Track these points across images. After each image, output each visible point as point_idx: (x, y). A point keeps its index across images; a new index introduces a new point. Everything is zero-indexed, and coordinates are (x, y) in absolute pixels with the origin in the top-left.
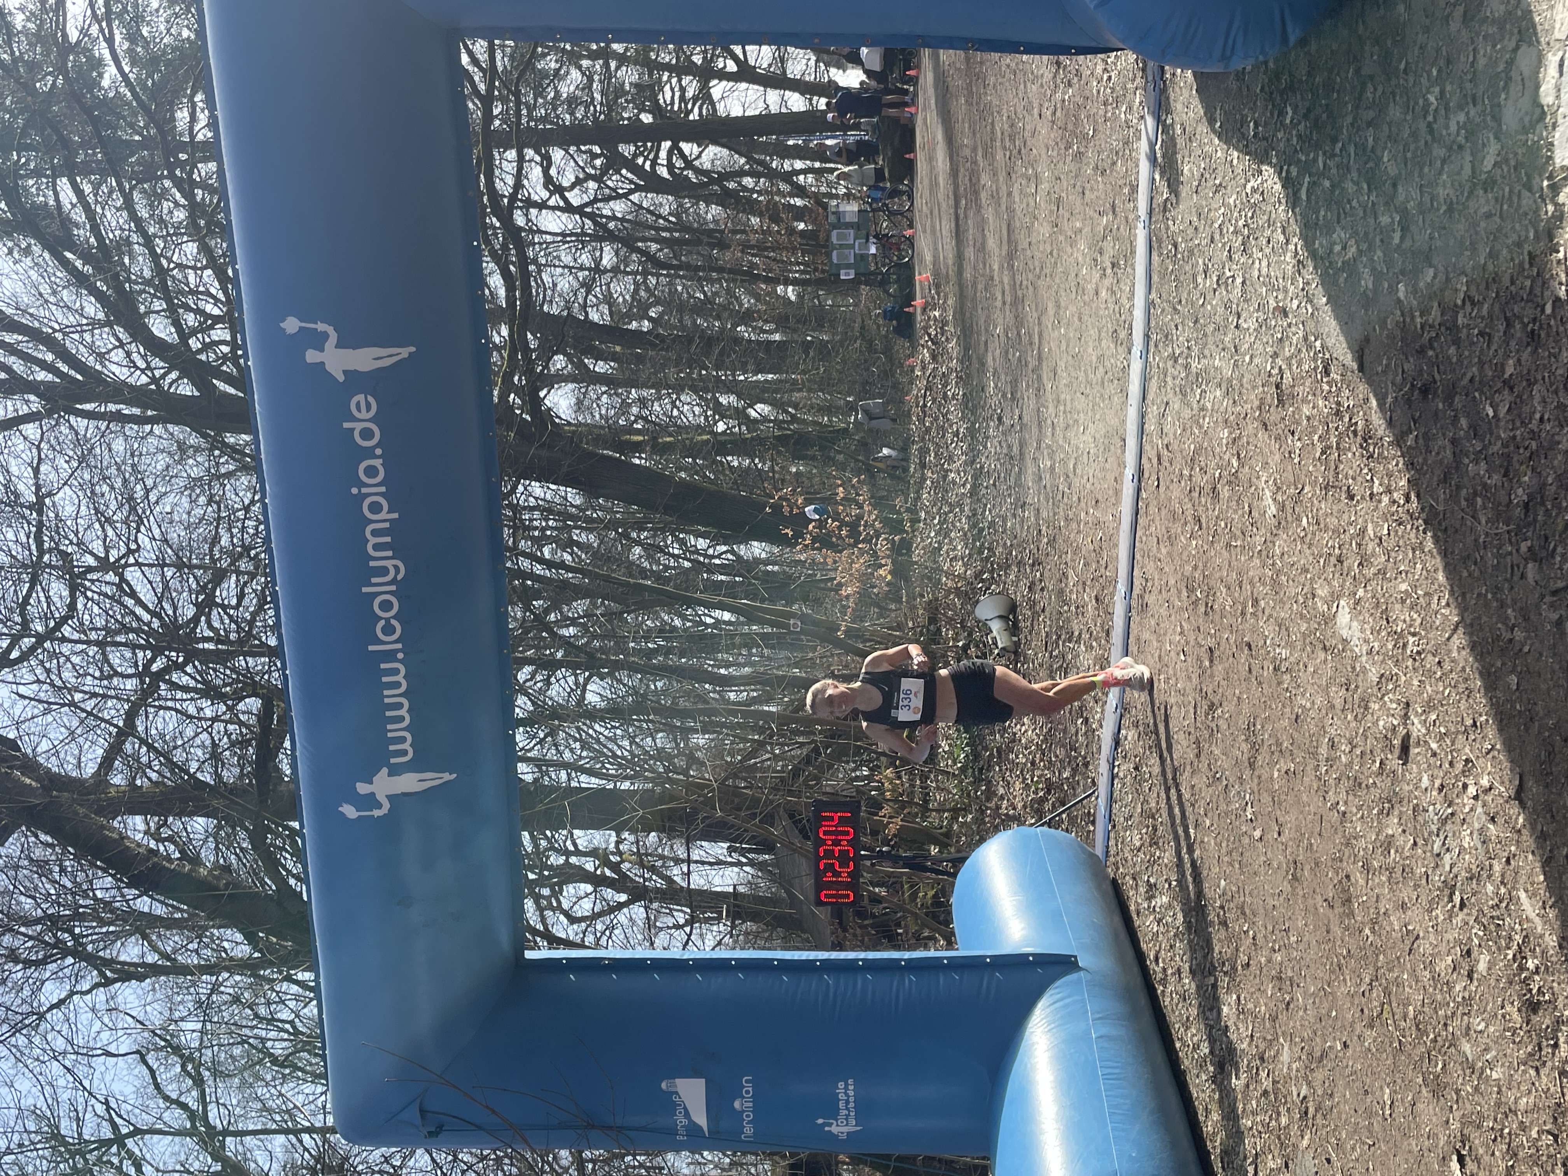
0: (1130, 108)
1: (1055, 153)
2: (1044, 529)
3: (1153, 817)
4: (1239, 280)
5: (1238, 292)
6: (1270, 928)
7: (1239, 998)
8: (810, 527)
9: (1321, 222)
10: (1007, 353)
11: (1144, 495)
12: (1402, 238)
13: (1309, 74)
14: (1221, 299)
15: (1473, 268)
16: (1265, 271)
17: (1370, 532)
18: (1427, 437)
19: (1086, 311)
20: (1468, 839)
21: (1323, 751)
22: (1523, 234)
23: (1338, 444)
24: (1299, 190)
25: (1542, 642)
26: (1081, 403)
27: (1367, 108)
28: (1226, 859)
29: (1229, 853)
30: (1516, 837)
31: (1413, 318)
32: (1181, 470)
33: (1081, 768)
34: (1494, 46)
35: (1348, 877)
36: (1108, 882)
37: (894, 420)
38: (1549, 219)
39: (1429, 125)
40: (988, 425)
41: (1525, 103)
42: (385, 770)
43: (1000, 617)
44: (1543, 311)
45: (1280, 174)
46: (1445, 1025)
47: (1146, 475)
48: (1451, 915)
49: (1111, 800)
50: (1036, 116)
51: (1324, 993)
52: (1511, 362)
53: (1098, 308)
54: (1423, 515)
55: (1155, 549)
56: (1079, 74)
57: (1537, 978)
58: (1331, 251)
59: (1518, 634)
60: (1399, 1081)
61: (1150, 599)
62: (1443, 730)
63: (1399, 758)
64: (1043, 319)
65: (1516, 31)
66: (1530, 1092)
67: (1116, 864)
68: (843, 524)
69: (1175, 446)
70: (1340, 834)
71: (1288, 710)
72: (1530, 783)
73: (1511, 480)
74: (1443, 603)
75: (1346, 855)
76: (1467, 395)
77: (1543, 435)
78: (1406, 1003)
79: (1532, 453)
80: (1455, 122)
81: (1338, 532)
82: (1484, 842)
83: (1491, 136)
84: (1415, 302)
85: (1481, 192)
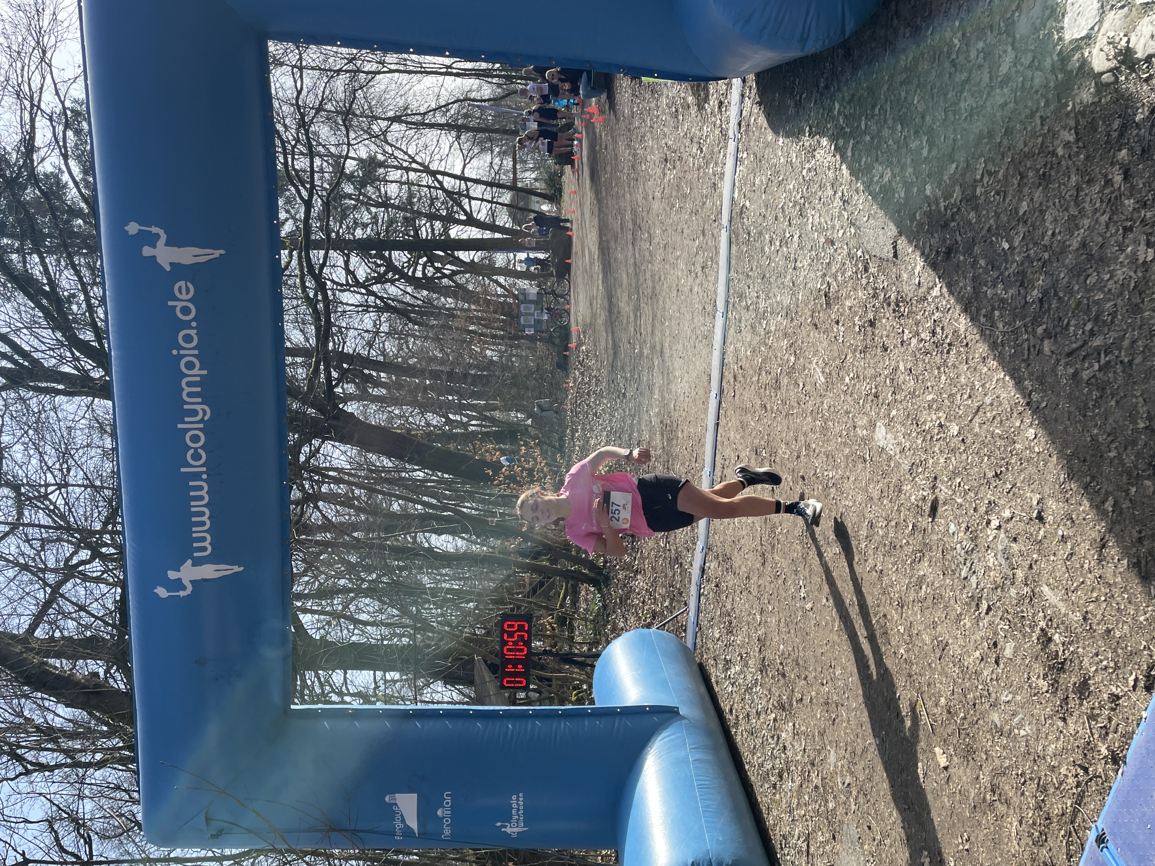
3: (729, 615)
5: (795, 245)
6: (819, 669)
7: (794, 725)
11: (723, 405)
12: (929, 151)
14: (783, 255)
15: (990, 150)
16: (817, 221)
18: (950, 285)
19: (683, 305)
20: (992, 560)
21: (864, 531)
24: (845, 152)
27: (901, 73)
28: (784, 630)
29: (787, 625)
31: (938, 205)
32: (751, 379)
33: (677, 597)
35: (885, 616)
36: (696, 665)
39: (953, 62)
41: (1036, 12)
46: (974, 704)
48: (978, 620)
49: (698, 610)
52: (1024, 203)
53: (692, 299)
55: (731, 438)
62: (967, 488)
63: (929, 517)
67: (701, 652)
69: (747, 365)
70: (878, 587)
72: (1050, 503)
73: (1026, 288)
74: (965, 397)
75: (883, 601)
76: (985, 241)
77: (1055, 244)
78: (937, 696)
79: (1045, 262)
80: (974, 51)
81: (874, 377)
82: (1008, 558)
83: (1007, 48)
84: (940, 193)
85: (998, 91)
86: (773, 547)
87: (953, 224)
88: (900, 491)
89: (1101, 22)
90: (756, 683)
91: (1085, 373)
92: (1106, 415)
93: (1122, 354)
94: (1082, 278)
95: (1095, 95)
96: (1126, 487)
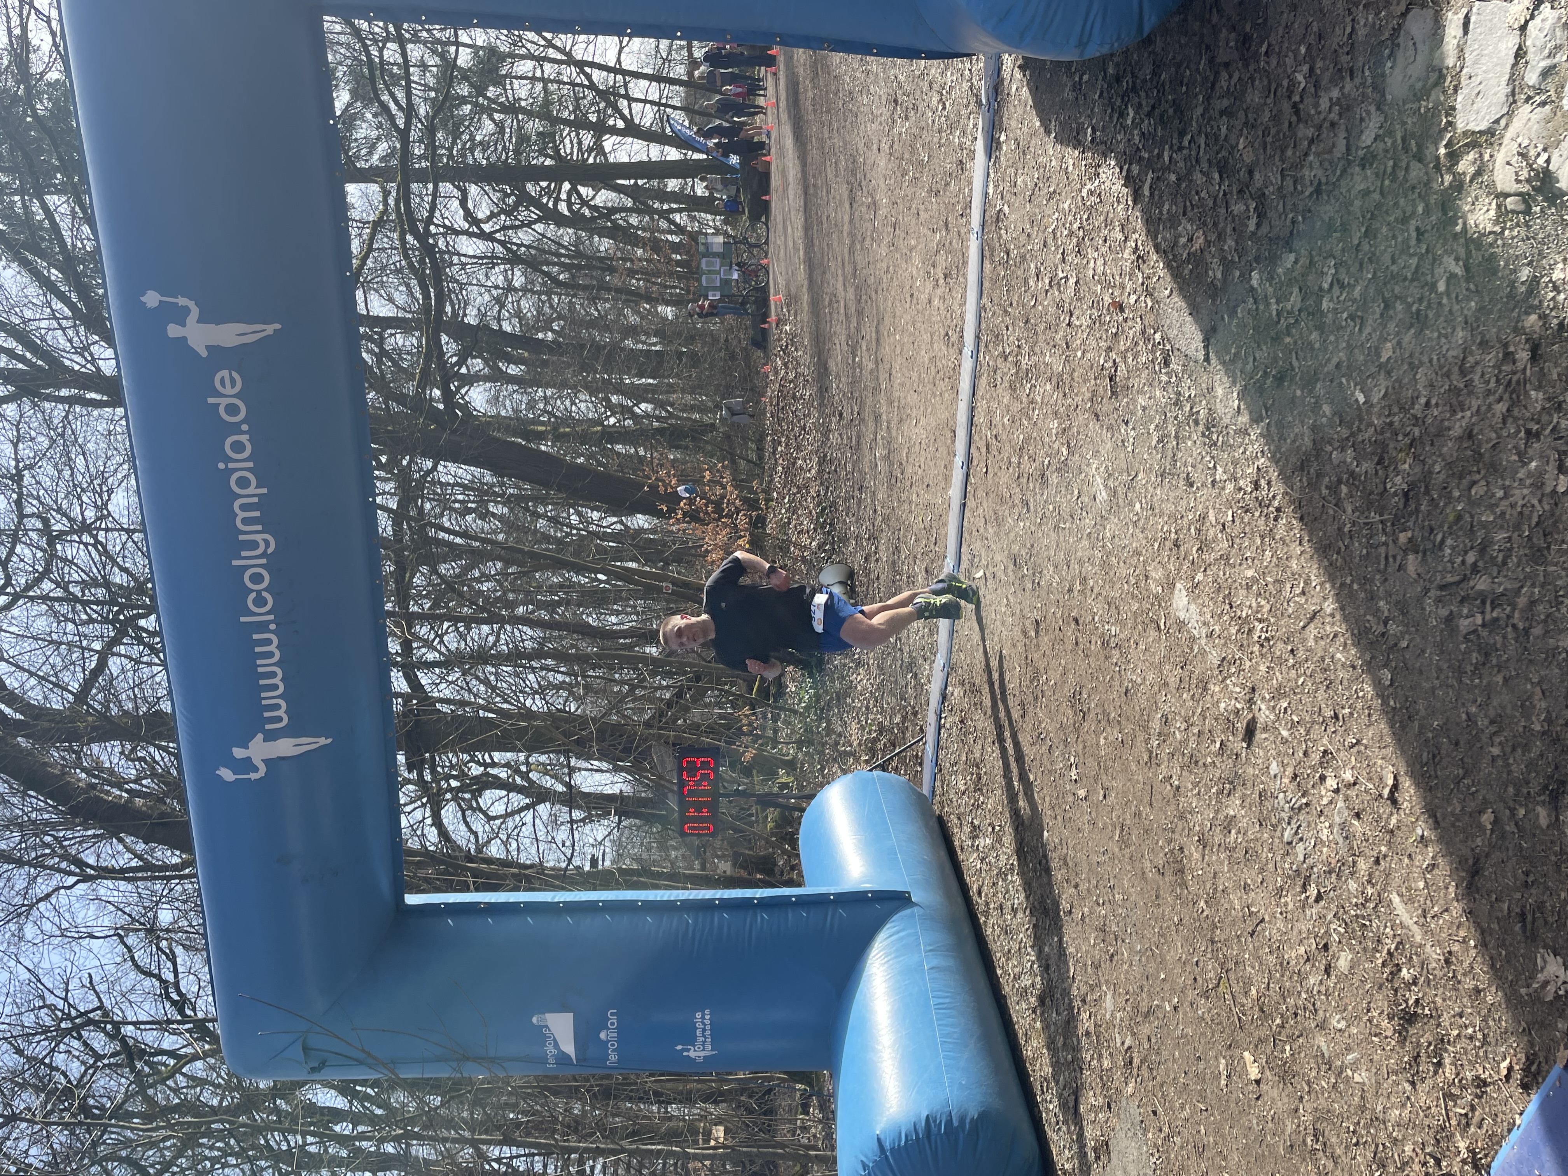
0: (964, 132)
1: (892, 181)
2: (879, 509)
4: (1072, 281)
5: (1070, 292)
7: (1060, 942)
8: (682, 504)
9: (1165, 216)
11: (972, 480)
12: (1258, 225)
13: (1154, 73)
14: (1054, 300)
15: (1343, 250)
16: (1100, 269)
17: (1212, 517)
18: (1280, 425)
19: (919, 318)
20: (1325, 831)
21: (1156, 725)
22: (1409, 209)
23: (1177, 433)
24: (1140, 187)
25: (1424, 638)
26: (914, 400)
27: (1221, 97)
28: (1049, 813)
29: (1052, 808)
30: (1387, 837)
31: (1268, 305)
32: (1009, 458)
33: (911, 716)
34: (1377, 14)
35: (1181, 849)
36: (934, 819)
37: (752, 416)
38: (1446, 189)
39: (1295, 106)
40: (831, 421)
41: (1417, 69)
43: (840, 581)
45: (1120, 173)
46: (1295, 1015)
47: (975, 463)
48: (1304, 905)
49: (938, 747)
50: (876, 150)
51: (1152, 954)
52: (1389, 345)
53: (930, 315)
54: (1275, 503)
55: (982, 529)
56: (915, 108)
57: (1414, 988)
58: (1176, 244)
59: (1393, 628)
62: (1296, 719)
63: (1243, 740)
64: (881, 327)
66: (1403, 1105)
67: (941, 803)
68: (709, 501)
69: (1004, 437)
70: (1173, 807)
71: (1116, 683)
72: (1407, 784)
73: (1386, 468)
74: (1298, 591)
75: (1180, 827)
76: (1331, 381)
77: (1429, 420)
78: (1247, 983)
79: (1414, 440)
80: (1327, 100)
81: (1173, 517)
82: (1347, 838)
83: (1373, 108)
84: (1271, 289)
85: (1357, 169)
86: (1036, 698)
87: (1288, 340)
88: (1205, 689)
89: (1510, 114)
90: (1012, 869)
91: (1464, 624)
92: (1489, 691)
93: (1516, 615)
94: (1465, 483)
95: (1496, 222)
96: (1511, 804)
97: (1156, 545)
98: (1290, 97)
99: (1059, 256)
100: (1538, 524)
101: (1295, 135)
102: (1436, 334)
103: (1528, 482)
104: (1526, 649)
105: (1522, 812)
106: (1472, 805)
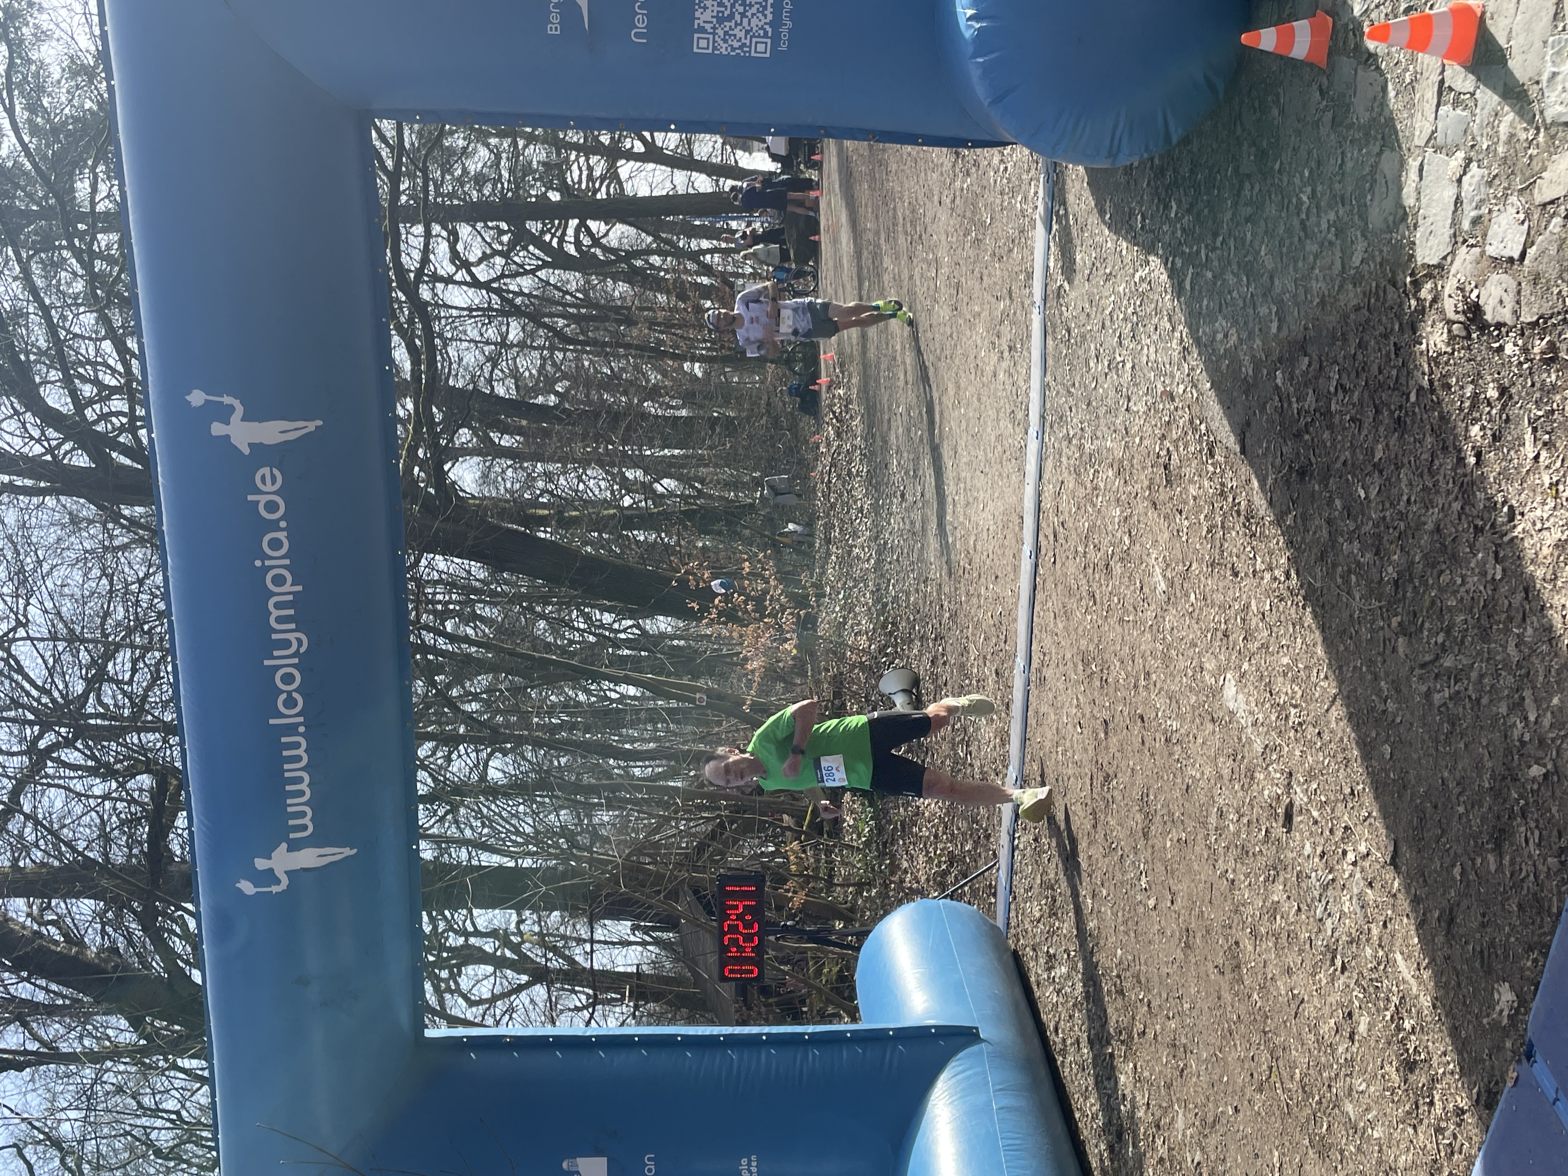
0: (1025, 198)
1: (954, 239)
2: (946, 604)
3: (1053, 889)
4: (1129, 365)
5: (1127, 376)
6: (1164, 996)
7: (1135, 1067)
8: (716, 601)
9: (1204, 311)
10: (909, 430)
11: (1041, 571)
12: (1279, 328)
13: (1192, 171)
14: (1113, 383)
15: (1345, 358)
16: (1152, 357)
17: (1254, 607)
18: (1305, 518)
19: (985, 392)
20: (1347, 903)
21: (1213, 820)
22: (1389, 326)
23: (1223, 523)
24: (1183, 281)
25: (1412, 713)
26: (980, 481)
27: (1246, 205)
28: (1122, 928)
29: (1125, 922)
30: (1391, 901)
31: (1290, 403)
32: (1076, 547)
33: (983, 841)
34: (1360, 150)
35: (1237, 943)
36: (1009, 954)
37: (799, 496)
38: (1411, 314)
39: (1302, 222)
40: (891, 502)
41: (1388, 204)
42: (284, 846)
43: (903, 691)
44: (1408, 399)
45: (1166, 264)
46: (1329, 1086)
47: (1043, 552)
48: (1333, 979)
49: (1012, 872)
50: (936, 203)
51: (1215, 1059)
52: (1380, 446)
53: (996, 389)
54: (1303, 592)
55: (1052, 626)
56: (976, 164)
57: (1413, 1037)
58: (1214, 339)
59: (1391, 706)
60: (1287, 1144)
61: (1048, 673)
63: (1284, 826)
64: (944, 399)
65: (1380, 136)
66: (1408, 1150)
67: (1016, 936)
68: (749, 598)
69: (1070, 524)
70: (1229, 902)
71: (1179, 780)
72: (1404, 848)
73: (1382, 559)
74: (1322, 676)
75: (1236, 921)
76: (1340, 477)
77: (1410, 516)
78: (1293, 1066)
79: (1400, 533)
80: (1325, 220)
81: (1223, 608)
82: (1363, 907)
83: (1359, 234)
84: (1292, 389)
85: (1351, 286)
86: (1107, 805)
87: (1307, 437)
88: (1252, 778)
89: (1453, 253)
91: (1437, 697)
92: (1455, 756)
93: (1470, 688)
94: (1435, 572)
95: (1448, 344)
96: (1472, 855)
97: (1209, 635)
98: (1298, 215)
99: (1116, 339)
100: (1484, 607)
101: (1304, 247)
102: (1412, 439)
103: (1477, 571)
104: (1478, 717)
105: (1479, 860)
106: (1448, 860)
